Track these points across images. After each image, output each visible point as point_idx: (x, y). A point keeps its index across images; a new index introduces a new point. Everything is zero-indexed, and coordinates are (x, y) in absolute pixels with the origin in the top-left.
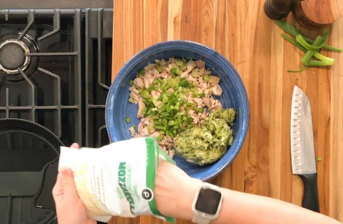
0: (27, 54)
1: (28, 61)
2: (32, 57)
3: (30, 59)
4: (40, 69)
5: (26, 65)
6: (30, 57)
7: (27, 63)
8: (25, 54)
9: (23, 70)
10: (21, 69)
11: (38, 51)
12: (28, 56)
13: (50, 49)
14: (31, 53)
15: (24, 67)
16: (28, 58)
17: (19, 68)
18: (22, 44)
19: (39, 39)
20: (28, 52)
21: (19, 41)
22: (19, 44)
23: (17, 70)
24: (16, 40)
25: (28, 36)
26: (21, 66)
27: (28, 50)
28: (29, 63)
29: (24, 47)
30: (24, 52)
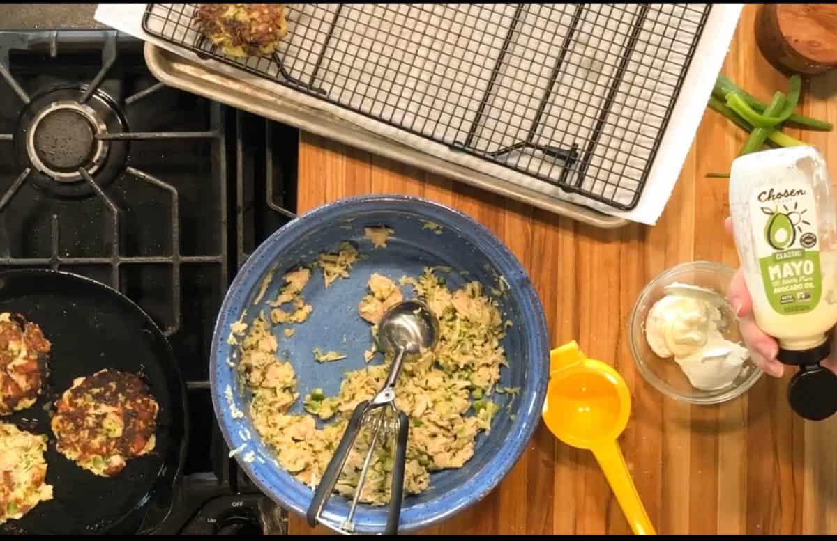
0: (102, 135)
1: (103, 152)
2: (114, 143)
3: (106, 148)
4: (133, 170)
5: (98, 161)
6: (107, 143)
7: (100, 157)
8: (96, 135)
9: (91, 172)
10: (87, 170)
11: (126, 129)
12: (103, 140)
14: (109, 132)
15: (94, 165)
16: (104, 145)
17: (82, 168)
18: (89, 112)
19: (129, 100)
20: (103, 131)
21: (81, 104)
22: (83, 111)
23: (77, 173)
24: (76, 103)
25: (102, 93)
26: (87, 162)
27: (103, 127)
28: (105, 156)
29: (93, 119)
30: (94, 131)
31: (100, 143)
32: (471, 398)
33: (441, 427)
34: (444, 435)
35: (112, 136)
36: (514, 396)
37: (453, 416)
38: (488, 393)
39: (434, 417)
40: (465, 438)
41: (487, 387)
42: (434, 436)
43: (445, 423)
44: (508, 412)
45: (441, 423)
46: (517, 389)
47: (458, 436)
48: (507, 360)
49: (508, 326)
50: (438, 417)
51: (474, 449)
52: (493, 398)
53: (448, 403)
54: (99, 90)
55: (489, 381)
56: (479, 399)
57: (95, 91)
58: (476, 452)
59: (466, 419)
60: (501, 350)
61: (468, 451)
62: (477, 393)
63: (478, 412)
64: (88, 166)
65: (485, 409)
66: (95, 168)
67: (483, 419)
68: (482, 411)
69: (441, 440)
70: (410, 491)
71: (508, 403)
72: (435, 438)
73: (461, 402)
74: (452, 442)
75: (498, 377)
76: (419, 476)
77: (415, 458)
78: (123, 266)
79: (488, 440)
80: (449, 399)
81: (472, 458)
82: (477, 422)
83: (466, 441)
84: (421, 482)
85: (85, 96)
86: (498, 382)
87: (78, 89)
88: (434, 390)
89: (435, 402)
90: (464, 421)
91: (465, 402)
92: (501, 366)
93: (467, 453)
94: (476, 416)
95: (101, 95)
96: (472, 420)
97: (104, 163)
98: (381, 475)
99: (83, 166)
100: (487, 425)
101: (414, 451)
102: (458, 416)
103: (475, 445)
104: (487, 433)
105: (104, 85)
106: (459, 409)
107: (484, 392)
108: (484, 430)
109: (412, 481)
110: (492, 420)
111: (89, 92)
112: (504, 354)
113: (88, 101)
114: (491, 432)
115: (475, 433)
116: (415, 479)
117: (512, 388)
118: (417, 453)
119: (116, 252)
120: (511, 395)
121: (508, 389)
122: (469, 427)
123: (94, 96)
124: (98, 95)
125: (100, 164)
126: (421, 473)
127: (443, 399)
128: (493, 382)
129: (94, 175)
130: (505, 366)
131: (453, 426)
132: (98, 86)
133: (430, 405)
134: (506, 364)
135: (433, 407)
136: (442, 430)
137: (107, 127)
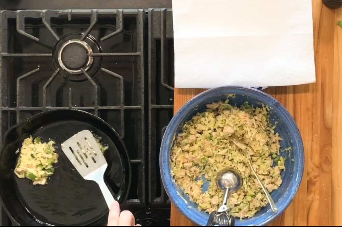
0: (90, 54)
1: (91, 61)
2: (96, 57)
3: (92, 60)
5: (88, 65)
6: (93, 57)
7: (90, 63)
8: (88, 54)
9: (86, 70)
10: (84, 69)
11: (100, 51)
12: (91, 56)
13: (113, 49)
14: (94, 53)
15: (87, 67)
16: (91, 58)
17: (82, 68)
18: (85, 44)
19: (102, 39)
20: (91, 52)
21: (81, 41)
22: (82, 44)
23: (80, 71)
24: (79, 40)
25: (91, 36)
26: (84, 66)
27: (91, 50)
28: (92, 63)
29: (87, 47)
30: (87, 52)
31: (90, 58)
32: (272, 158)
33: (265, 175)
34: (267, 178)
35: (95, 54)
36: (290, 151)
37: (268, 169)
38: (278, 154)
39: (261, 172)
40: (276, 176)
41: (277, 152)
42: (264, 180)
43: (266, 173)
44: (290, 159)
45: (264, 174)
46: (290, 148)
47: (273, 176)
48: (281, 138)
49: (277, 124)
50: (262, 171)
51: (282, 179)
52: (281, 155)
53: (264, 164)
54: (89, 35)
55: (277, 149)
56: (276, 158)
57: (87, 35)
58: (283, 179)
59: (274, 168)
60: (277, 134)
61: (279, 181)
62: (274, 156)
63: (278, 163)
64: (84, 67)
65: (280, 161)
66: (88, 68)
67: (281, 165)
68: (279, 162)
69: (267, 181)
70: (262, 206)
71: (288, 155)
72: (264, 181)
73: (269, 162)
74: (271, 180)
75: (280, 146)
76: (263, 199)
77: (259, 191)
78: (99, 110)
79: (286, 173)
80: (264, 162)
81: (282, 183)
82: (279, 168)
83: (277, 177)
84: (265, 201)
85: (83, 37)
86: (281, 148)
87: (80, 34)
88: (256, 161)
89: (259, 166)
90: (273, 169)
91: (271, 161)
92: (279, 141)
93: (279, 182)
94: (277, 165)
95: (90, 37)
96: (276, 168)
97: (92, 66)
98: (247, 204)
99: (82, 67)
100: (283, 167)
101: (258, 189)
102: (270, 168)
103: (281, 177)
104: (284, 170)
105: (92, 32)
106: (269, 165)
107: (276, 154)
108: (283, 170)
109: (261, 202)
110: (285, 165)
111: (85, 35)
112: (279, 136)
113: (84, 40)
114: (286, 170)
115: (280, 172)
116: (262, 201)
117: (288, 148)
118: (259, 190)
119: (96, 105)
120: (288, 151)
121: (286, 149)
122: (276, 171)
123: (87, 37)
125: (90, 66)
126: (263, 197)
127: (261, 163)
128: (278, 149)
129: (87, 71)
130: (281, 140)
131: (269, 172)
132: (89, 33)
133: (258, 168)
134: (281, 139)
135: (259, 168)
136: (266, 176)
137: (93, 50)
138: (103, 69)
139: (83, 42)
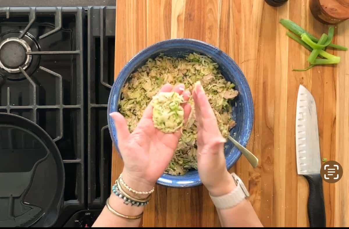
0: (29, 52)
1: (29, 59)
2: (34, 56)
3: (31, 58)
6: (31, 56)
7: (28, 62)
8: (26, 53)
10: (23, 68)
11: (39, 50)
13: (51, 47)
14: (32, 51)
15: (25, 65)
16: (30, 57)
17: (20, 67)
18: (23, 42)
19: (41, 37)
20: (29, 50)
21: (20, 39)
23: (18, 69)
24: (17, 38)
25: (29, 34)
26: (22, 64)
27: (30, 49)
28: (30, 62)
29: (25, 46)
30: (25, 49)
31: (28, 56)
35: (33, 53)
57: (26, 33)
64: (22, 66)
66: (26, 67)
78: (38, 110)
85: (22, 35)
87: (19, 32)
97: (30, 64)
105: (30, 30)
111: (24, 33)
113: (23, 38)
119: (35, 104)
123: (26, 35)
124: (27, 35)
125: (28, 65)
129: (25, 70)
132: (27, 31)
137: (31, 49)
138: (42, 68)
139: (22, 41)
